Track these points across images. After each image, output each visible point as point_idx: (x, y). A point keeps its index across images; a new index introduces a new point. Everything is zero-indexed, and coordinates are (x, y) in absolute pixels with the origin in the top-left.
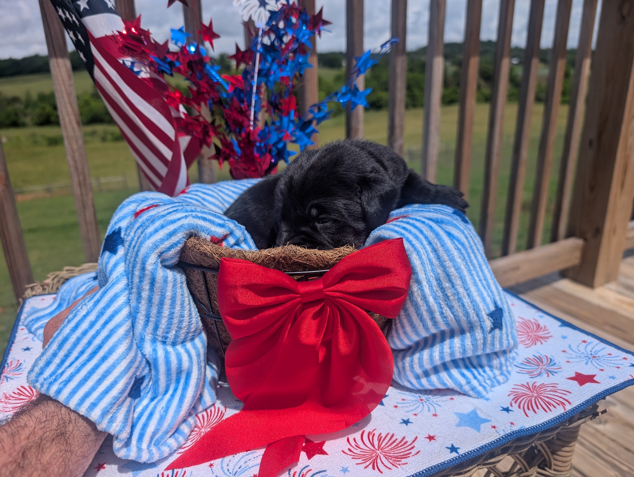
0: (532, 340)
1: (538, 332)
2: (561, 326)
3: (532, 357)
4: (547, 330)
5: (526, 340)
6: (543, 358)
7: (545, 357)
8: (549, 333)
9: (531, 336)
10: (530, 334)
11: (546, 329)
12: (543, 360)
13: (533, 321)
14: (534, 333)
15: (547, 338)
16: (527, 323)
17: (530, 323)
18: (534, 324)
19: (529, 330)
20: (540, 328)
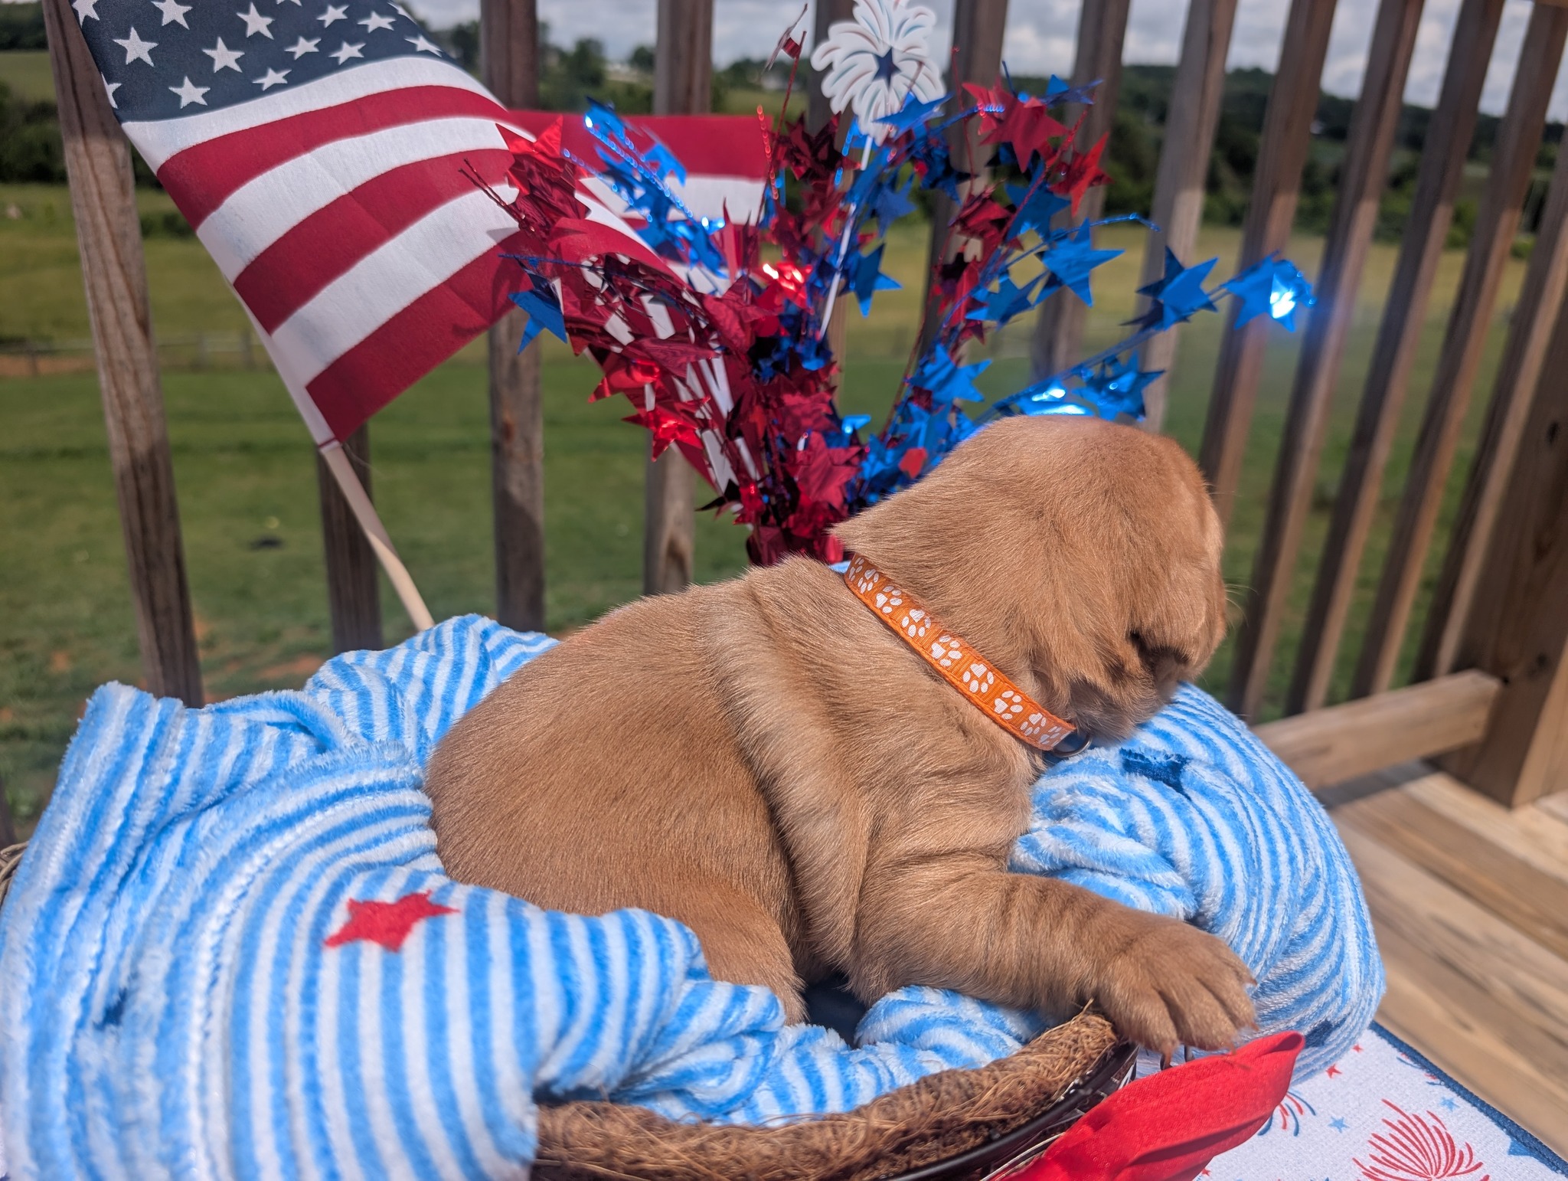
2: (1514, 1151)
4: (1479, 1166)
16: (1414, 1130)
17: (1423, 1130)
18: (1436, 1135)
19: (1428, 1165)
20: (1457, 1157)
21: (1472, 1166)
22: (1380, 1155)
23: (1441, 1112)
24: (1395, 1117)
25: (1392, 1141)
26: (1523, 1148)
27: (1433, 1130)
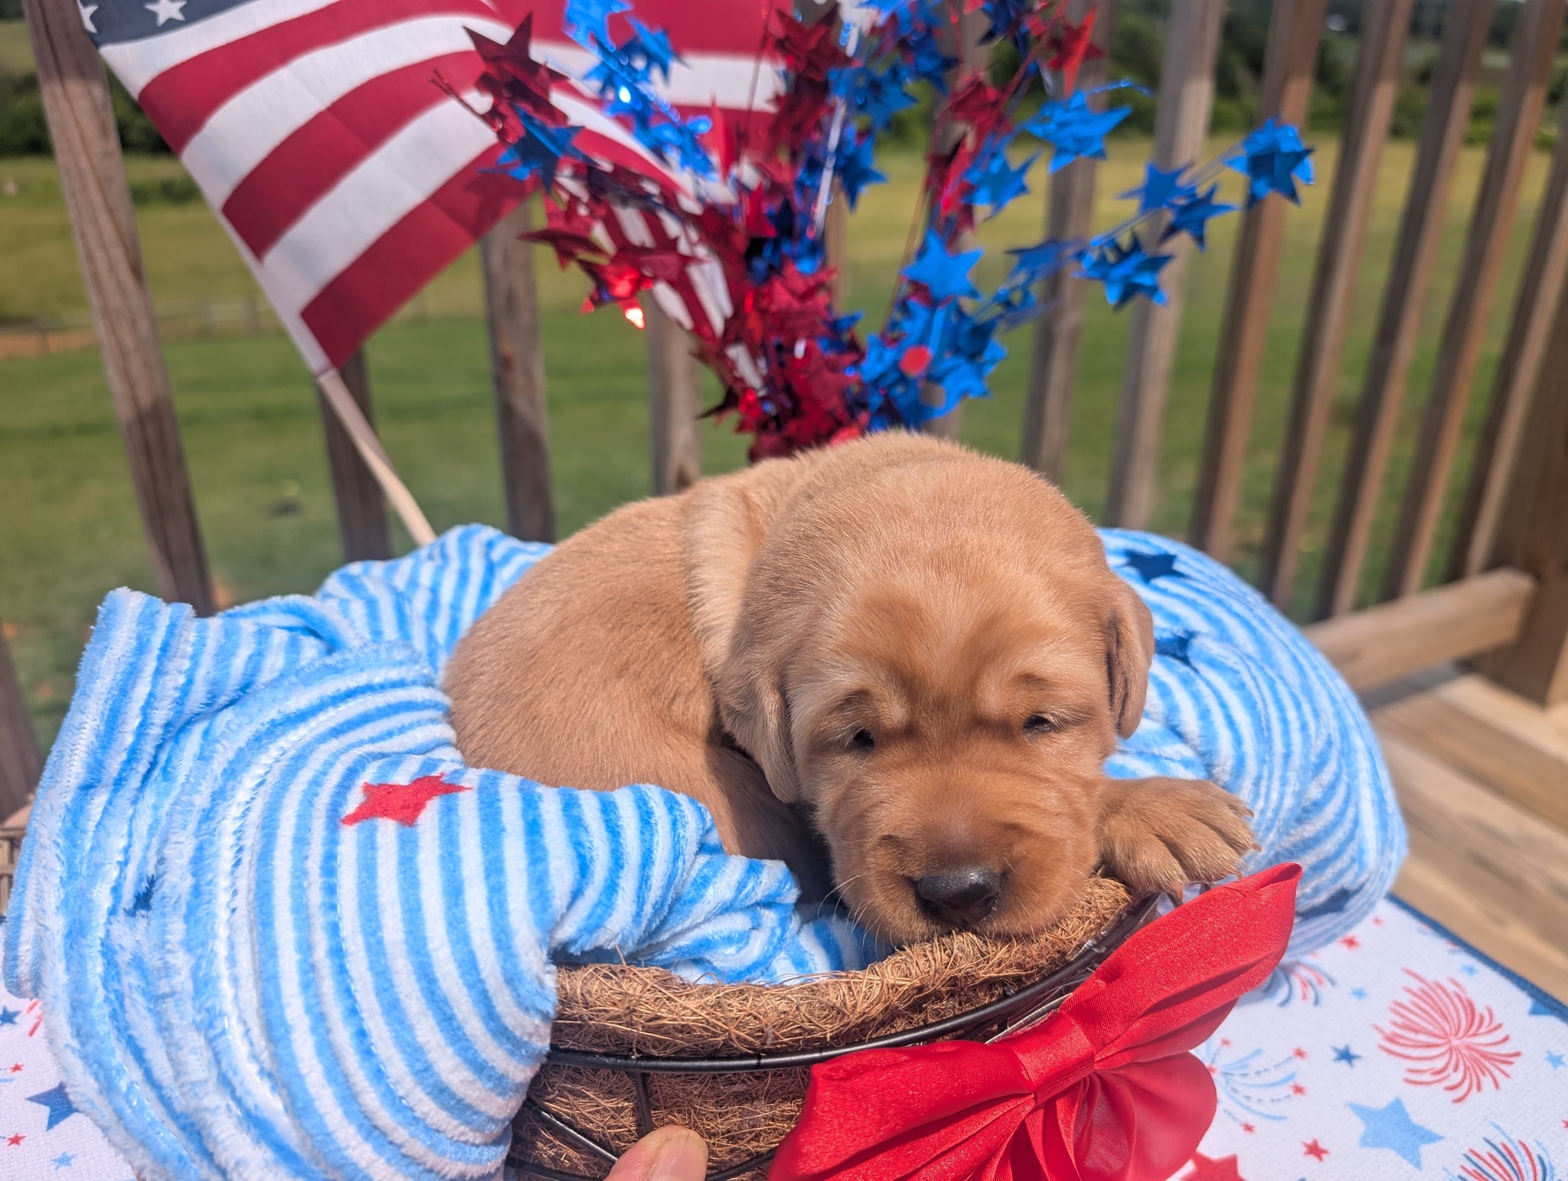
0: (1466, 1068)
1: (1474, 1035)
2: (1534, 1012)
3: (1484, 1150)
4: (1499, 1026)
5: (1450, 1070)
6: (1519, 1159)
7: (1520, 1148)
8: (1506, 1039)
9: (1457, 1048)
10: (1455, 1042)
11: (1496, 1023)
12: (1521, 1165)
13: (1451, 988)
14: (1468, 1040)
15: (1508, 1059)
16: (1433, 995)
17: (1442, 995)
18: (1456, 1000)
19: (1447, 1028)
20: (1477, 1019)
21: (1492, 1027)
22: (1400, 1020)
23: (1463, 979)
24: (1415, 985)
25: (1411, 1006)
26: (1543, 1008)
27: (1452, 995)
